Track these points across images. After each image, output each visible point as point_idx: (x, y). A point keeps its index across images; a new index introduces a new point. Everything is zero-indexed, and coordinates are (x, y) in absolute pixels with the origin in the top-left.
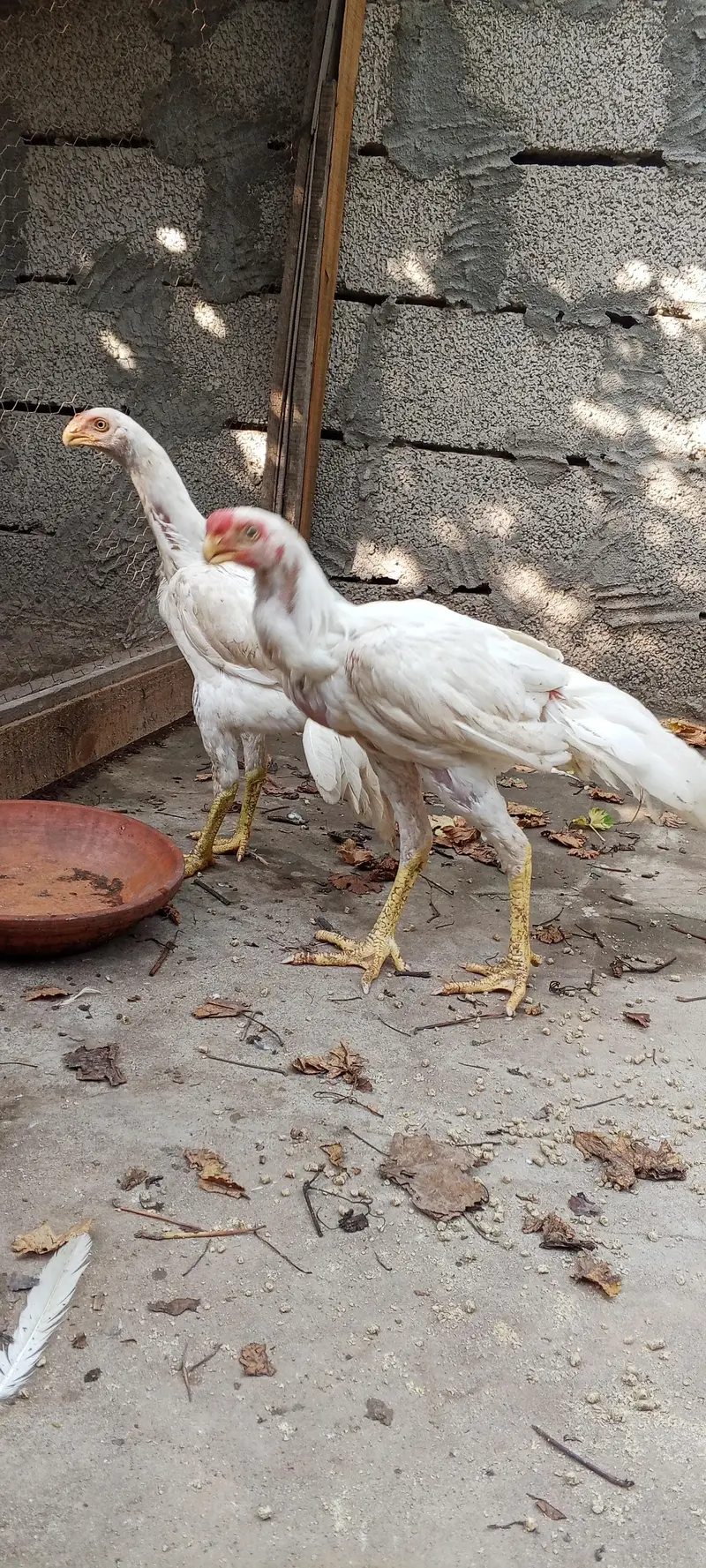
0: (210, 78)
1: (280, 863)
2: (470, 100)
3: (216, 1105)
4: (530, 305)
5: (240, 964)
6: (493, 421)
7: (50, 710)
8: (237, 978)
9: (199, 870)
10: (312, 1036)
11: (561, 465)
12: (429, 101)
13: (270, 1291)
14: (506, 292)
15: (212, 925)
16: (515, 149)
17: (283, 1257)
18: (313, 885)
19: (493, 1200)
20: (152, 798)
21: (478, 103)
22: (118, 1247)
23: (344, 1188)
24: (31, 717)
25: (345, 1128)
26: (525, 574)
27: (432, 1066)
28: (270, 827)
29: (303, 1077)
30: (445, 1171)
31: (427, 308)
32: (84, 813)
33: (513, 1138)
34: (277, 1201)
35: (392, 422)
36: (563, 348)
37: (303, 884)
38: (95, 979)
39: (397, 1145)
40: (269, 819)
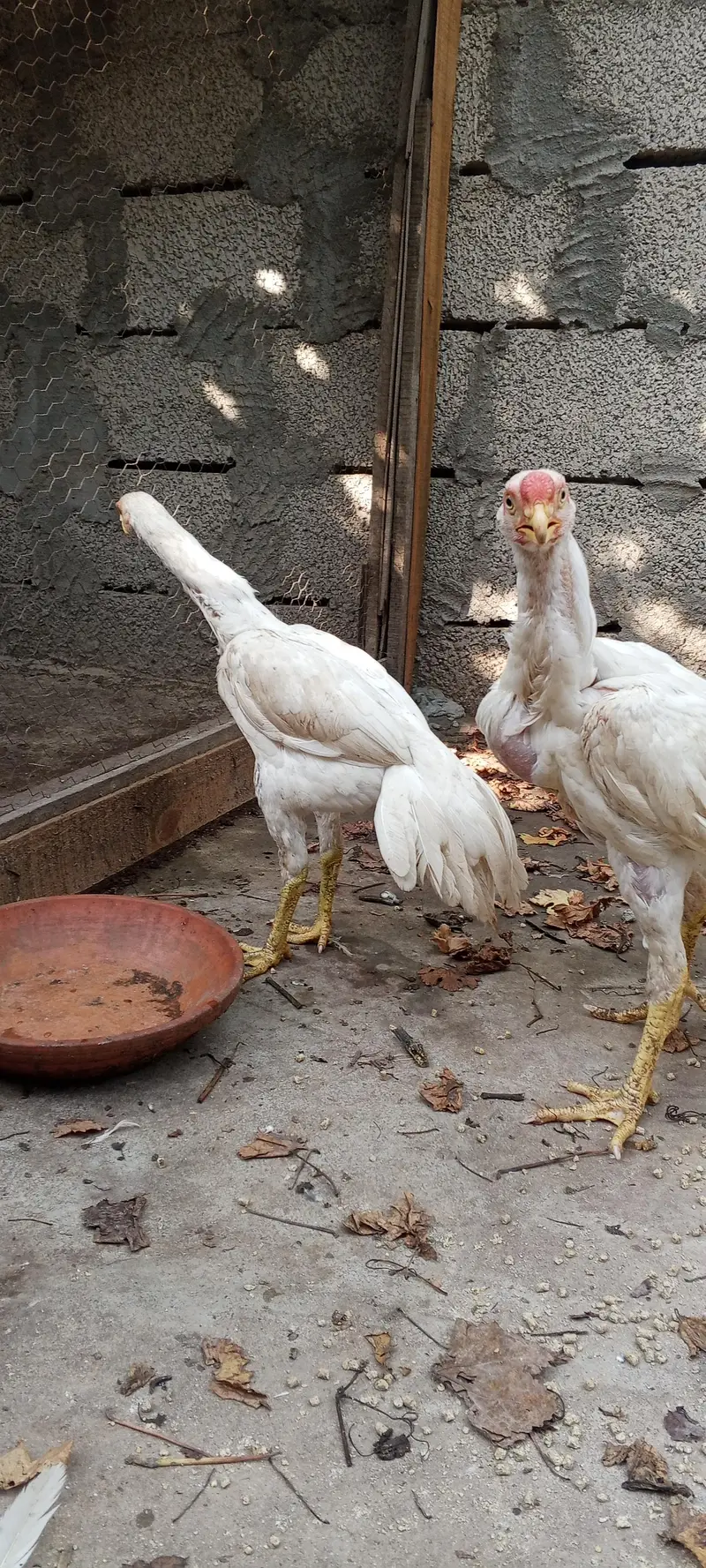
0: (302, 110)
1: (366, 954)
2: (576, 105)
3: (248, 1279)
4: (651, 319)
5: (303, 1086)
6: (616, 447)
7: (123, 790)
8: (298, 1104)
9: (273, 966)
10: (374, 1182)
11: (694, 488)
12: (532, 111)
13: (276, 1547)
14: (624, 308)
15: (280, 1034)
16: (627, 153)
17: (299, 1497)
18: (400, 981)
19: (569, 1417)
20: (238, 877)
21: (585, 108)
22: (103, 1478)
23: (387, 1395)
24: (101, 800)
25: (399, 1310)
26: (658, 609)
27: (514, 1223)
28: (360, 908)
29: (356, 1239)
30: (512, 1375)
31: (540, 331)
32: (145, 908)
33: (604, 1325)
34: (302, 1412)
35: (505, 454)
36: (691, 363)
37: (389, 980)
38: (136, 1107)
39: (461, 1334)
40: (361, 899)
